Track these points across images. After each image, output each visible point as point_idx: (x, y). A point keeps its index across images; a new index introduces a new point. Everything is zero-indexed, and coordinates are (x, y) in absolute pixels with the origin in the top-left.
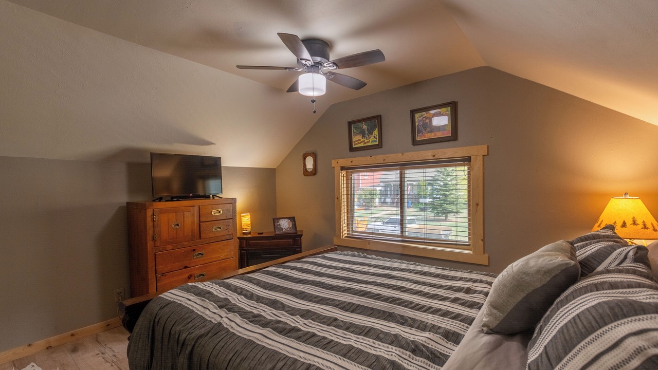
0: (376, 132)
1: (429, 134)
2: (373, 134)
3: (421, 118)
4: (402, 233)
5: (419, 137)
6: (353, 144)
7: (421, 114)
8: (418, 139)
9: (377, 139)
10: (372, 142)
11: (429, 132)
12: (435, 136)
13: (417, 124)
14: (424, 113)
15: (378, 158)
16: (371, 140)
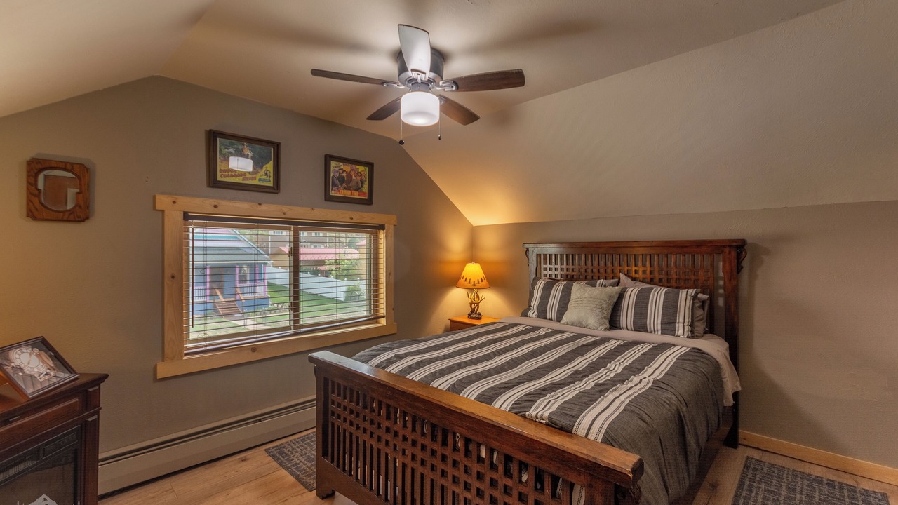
0: (270, 166)
1: (345, 191)
2: (264, 169)
3: (337, 169)
4: (296, 321)
5: (333, 192)
6: (219, 174)
7: (337, 163)
8: (332, 193)
9: (272, 179)
10: (260, 180)
11: (346, 189)
12: (351, 195)
13: (332, 175)
14: (341, 164)
15: (269, 208)
16: (258, 176)
